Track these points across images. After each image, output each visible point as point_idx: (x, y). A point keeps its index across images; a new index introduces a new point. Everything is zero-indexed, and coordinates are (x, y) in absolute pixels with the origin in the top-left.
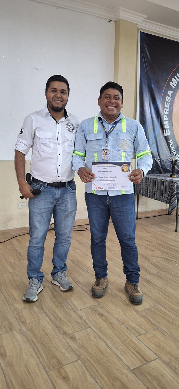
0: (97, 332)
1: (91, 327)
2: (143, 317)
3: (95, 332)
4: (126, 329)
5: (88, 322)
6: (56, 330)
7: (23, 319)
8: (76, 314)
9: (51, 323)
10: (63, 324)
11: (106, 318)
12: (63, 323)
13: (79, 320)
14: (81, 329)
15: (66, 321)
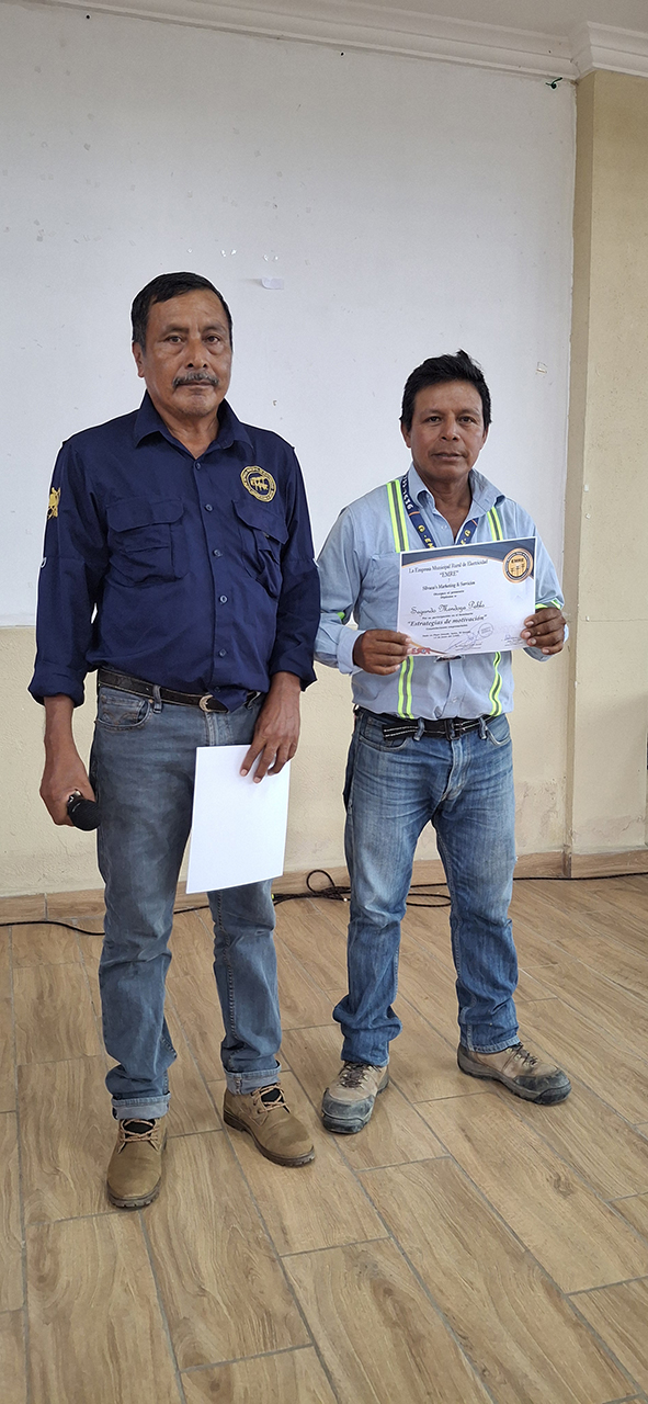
0: (338, 1374)
1: (320, 1345)
2: (576, 1326)
3: (327, 1371)
4: (478, 1379)
5: (313, 1319)
6: (164, 1335)
7: (48, 1263)
8: (275, 1270)
9: (154, 1300)
10: (203, 1314)
11: (403, 1310)
12: (206, 1306)
13: (278, 1305)
14: (272, 1346)
15: (219, 1298)
